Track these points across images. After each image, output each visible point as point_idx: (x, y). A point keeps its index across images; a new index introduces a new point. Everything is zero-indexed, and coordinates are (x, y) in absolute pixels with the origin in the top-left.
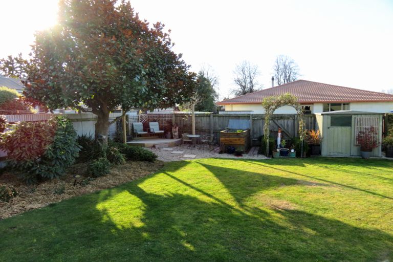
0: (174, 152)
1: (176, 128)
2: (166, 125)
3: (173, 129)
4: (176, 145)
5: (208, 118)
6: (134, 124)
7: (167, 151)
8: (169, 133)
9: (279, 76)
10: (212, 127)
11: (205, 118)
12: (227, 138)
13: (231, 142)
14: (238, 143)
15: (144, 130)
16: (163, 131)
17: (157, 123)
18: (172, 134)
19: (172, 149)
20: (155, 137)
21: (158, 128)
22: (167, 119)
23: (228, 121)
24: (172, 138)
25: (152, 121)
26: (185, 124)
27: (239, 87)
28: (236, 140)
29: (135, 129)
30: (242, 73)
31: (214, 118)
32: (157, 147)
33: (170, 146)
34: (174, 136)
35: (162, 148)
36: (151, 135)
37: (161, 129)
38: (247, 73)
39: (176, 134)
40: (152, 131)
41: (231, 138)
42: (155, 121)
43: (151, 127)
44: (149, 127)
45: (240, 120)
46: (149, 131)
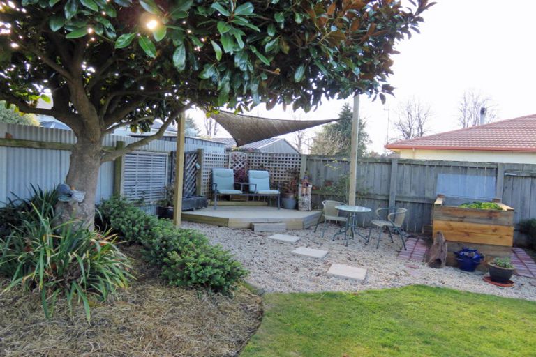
0: (299, 251)
1: (307, 185)
2: (285, 177)
3: (301, 189)
4: (306, 227)
5: (385, 167)
6: (216, 171)
7: (282, 243)
8: (292, 196)
9: (466, 120)
10: (393, 190)
11: (378, 166)
12: (453, 224)
13: (468, 234)
14: (493, 240)
15: (236, 187)
16: (277, 192)
17: (266, 173)
18: (297, 200)
19: (293, 239)
20: (260, 203)
21: (268, 185)
22: (289, 166)
23: (436, 177)
24: (296, 207)
25: (255, 169)
26: (328, 178)
27: (401, 133)
28: (483, 231)
29: (214, 182)
30: (407, 113)
31: (401, 167)
32: (257, 228)
33: (290, 229)
34: (300, 205)
35: (272, 233)
36: (251, 199)
37: (273, 186)
38: (414, 114)
39: (307, 200)
40: (252, 189)
41: (468, 225)
42: (262, 168)
43: (252, 180)
44: (247, 181)
45: (468, 176)
46: (246, 188)
